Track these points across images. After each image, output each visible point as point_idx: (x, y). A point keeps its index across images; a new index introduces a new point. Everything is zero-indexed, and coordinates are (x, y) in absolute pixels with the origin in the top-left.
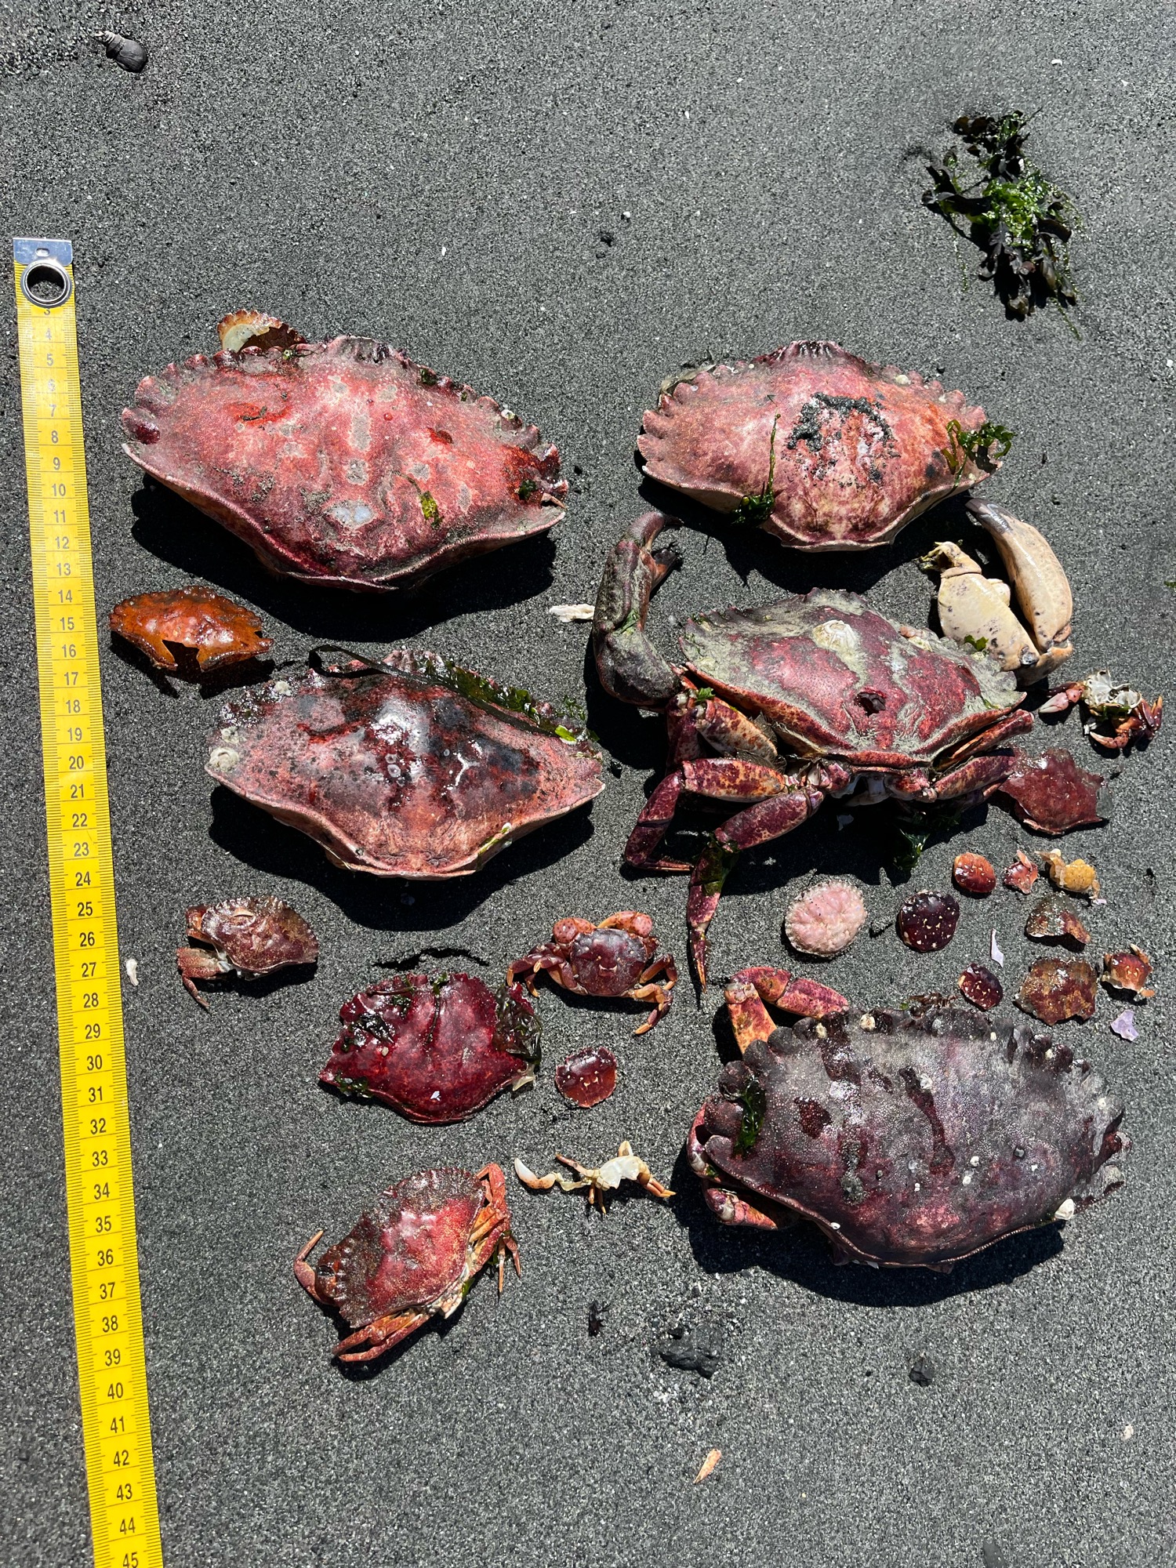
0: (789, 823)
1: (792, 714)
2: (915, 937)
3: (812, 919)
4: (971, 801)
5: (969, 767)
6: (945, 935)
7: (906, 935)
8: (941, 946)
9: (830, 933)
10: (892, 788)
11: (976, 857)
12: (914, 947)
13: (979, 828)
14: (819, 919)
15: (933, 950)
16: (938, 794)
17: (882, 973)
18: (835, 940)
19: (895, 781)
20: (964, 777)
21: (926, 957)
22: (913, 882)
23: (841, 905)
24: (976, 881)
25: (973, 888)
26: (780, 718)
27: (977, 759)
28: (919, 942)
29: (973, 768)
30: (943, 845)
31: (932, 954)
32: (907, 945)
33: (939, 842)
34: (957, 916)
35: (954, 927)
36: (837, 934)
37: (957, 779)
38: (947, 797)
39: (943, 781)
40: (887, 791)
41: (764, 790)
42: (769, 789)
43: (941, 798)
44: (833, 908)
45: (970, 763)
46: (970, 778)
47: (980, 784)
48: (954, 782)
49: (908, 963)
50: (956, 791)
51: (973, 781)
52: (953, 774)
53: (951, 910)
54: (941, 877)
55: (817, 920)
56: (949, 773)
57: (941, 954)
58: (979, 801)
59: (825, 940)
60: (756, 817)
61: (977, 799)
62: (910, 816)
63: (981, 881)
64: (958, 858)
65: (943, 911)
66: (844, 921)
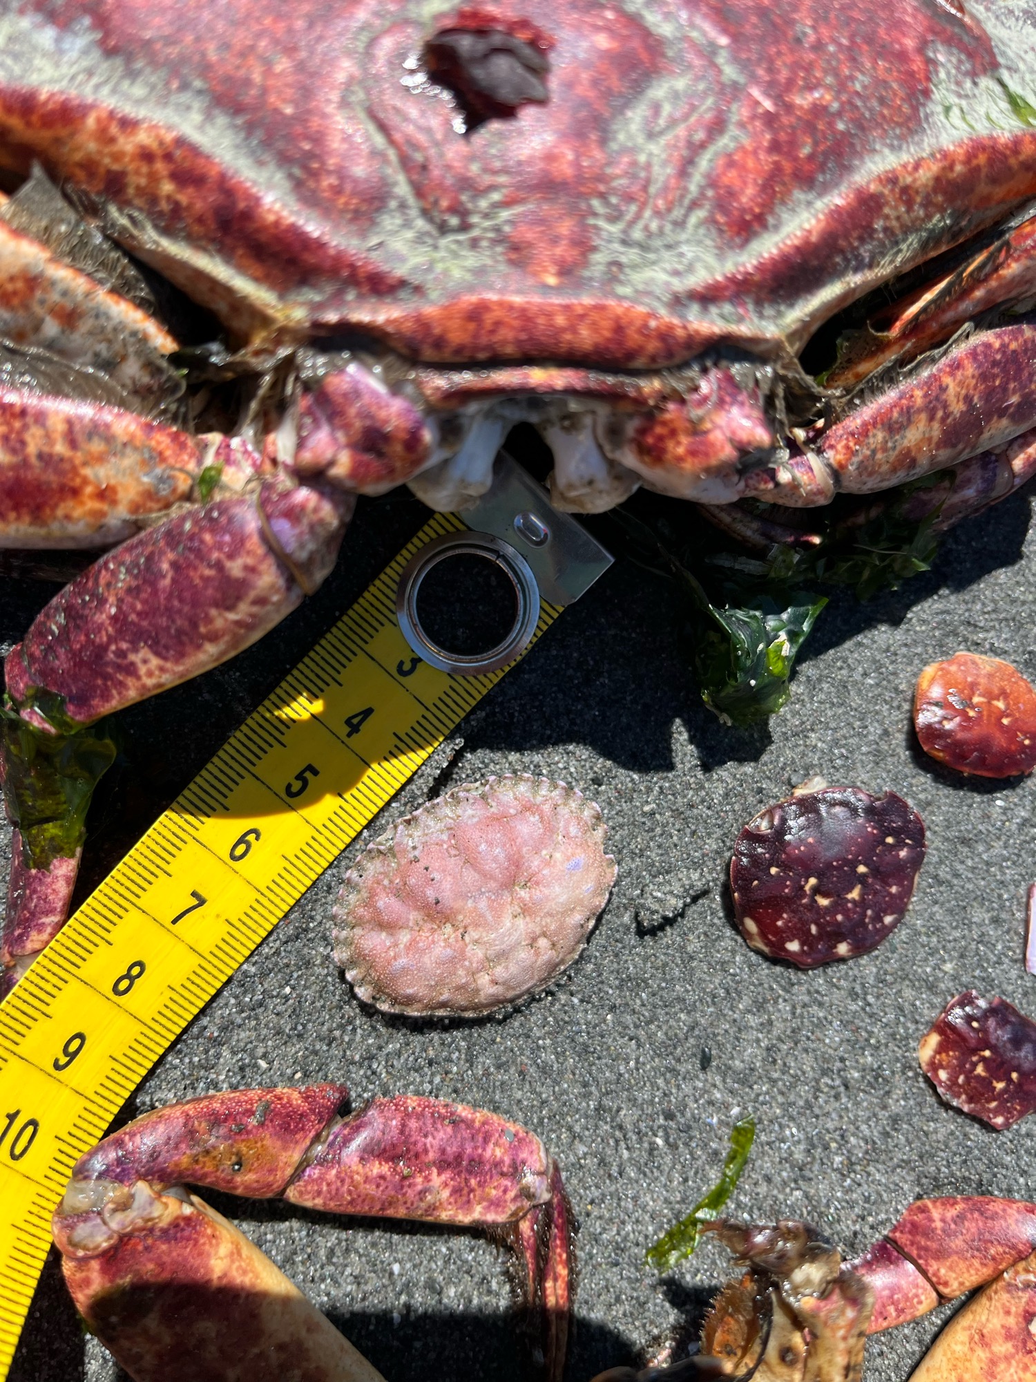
0: (222, 620)
1: (146, 156)
2: (777, 932)
3: (414, 916)
4: (970, 493)
5: (956, 366)
6: (878, 918)
7: (751, 925)
8: (862, 947)
9: (476, 954)
10: (629, 459)
11: (986, 663)
12: (777, 958)
13: (1002, 575)
14: (437, 913)
15: (843, 960)
16: (836, 473)
17: (674, 1042)
18: (500, 972)
19: (631, 427)
20: (935, 404)
21: (818, 979)
22: (778, 754)
23: (516, 863)
24: (983, 745)
25: (974, 765)
26: (115, 186)
27: (986, 336)
28: (794, 946)
29: (970, 369)
30: (882, 635)
31: (835, 971)
32: (758, 952)
33: (869, 623)
34: (917, 860)
35: (907, 892)
36: (502, 956)
37: (908, 415)
38: (871, 485)
39: (855, 421)
40: (618, 473)
41: (106, 494)
42: (128, 493)
43: (852, 485)
44: (486, 876)
45: (959, 351)
46: (957, 408)
47: (999, 430)
48: (892, 425)
49: (760, 1006)
50: (907, 459)
51: (971, 423)
52: (889, 396)
53: (900, 844)
54: (874, 730)
55: (430, 917)
56: (875, 390)
57: (867, 967)
58: (1001, 489)
59: (462, 977)
60: (102, 601)
61: (990, 483)
62: (759, 553)
63: (1000, 741)
64: (930, 670)
65: (870, 848)
66: (526, 910)
